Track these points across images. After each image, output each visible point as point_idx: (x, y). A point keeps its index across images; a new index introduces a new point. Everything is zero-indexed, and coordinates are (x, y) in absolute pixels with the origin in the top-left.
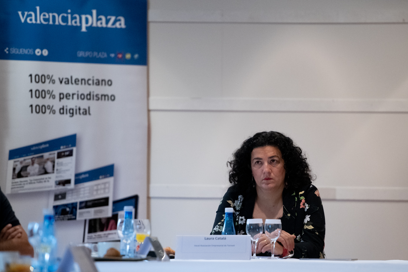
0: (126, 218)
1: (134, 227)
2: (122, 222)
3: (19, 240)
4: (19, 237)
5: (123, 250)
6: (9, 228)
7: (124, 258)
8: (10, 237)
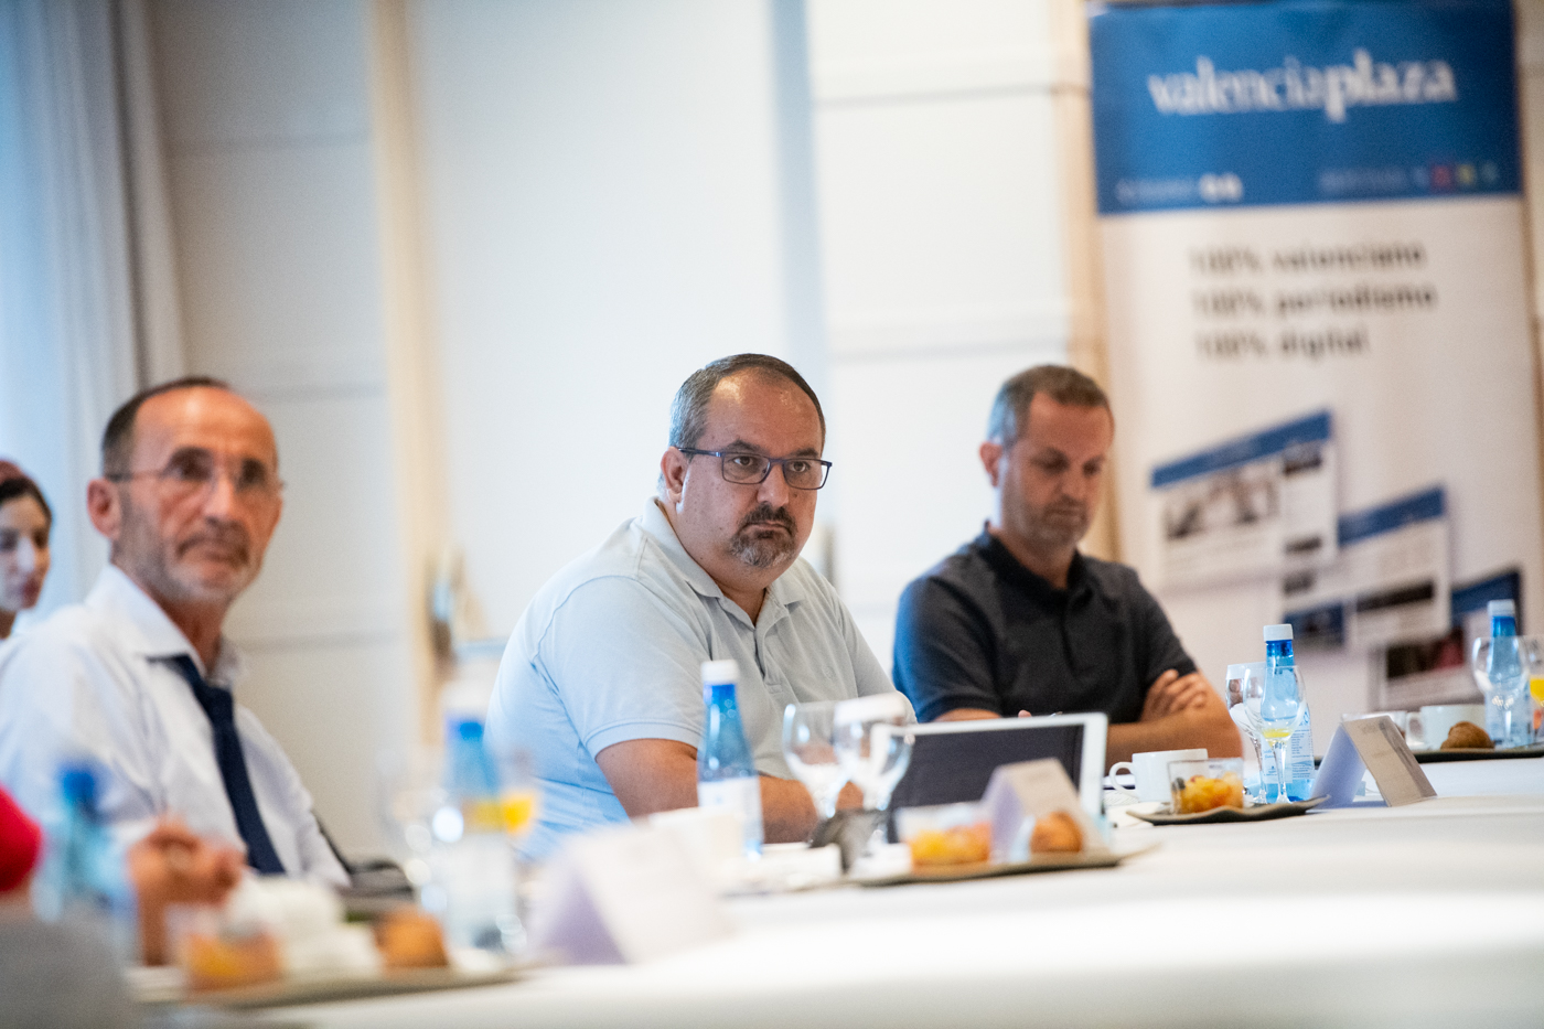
0: (1495, 635)
1: (1523, 658)
2: (1485, 647)
3: (1201, 714)
4: (1200, 706)
5: (1495, 726)
6: (1170, 683)
7: (1499, 748)
8: (1174, 706)
